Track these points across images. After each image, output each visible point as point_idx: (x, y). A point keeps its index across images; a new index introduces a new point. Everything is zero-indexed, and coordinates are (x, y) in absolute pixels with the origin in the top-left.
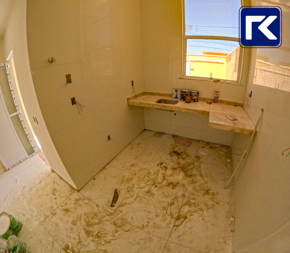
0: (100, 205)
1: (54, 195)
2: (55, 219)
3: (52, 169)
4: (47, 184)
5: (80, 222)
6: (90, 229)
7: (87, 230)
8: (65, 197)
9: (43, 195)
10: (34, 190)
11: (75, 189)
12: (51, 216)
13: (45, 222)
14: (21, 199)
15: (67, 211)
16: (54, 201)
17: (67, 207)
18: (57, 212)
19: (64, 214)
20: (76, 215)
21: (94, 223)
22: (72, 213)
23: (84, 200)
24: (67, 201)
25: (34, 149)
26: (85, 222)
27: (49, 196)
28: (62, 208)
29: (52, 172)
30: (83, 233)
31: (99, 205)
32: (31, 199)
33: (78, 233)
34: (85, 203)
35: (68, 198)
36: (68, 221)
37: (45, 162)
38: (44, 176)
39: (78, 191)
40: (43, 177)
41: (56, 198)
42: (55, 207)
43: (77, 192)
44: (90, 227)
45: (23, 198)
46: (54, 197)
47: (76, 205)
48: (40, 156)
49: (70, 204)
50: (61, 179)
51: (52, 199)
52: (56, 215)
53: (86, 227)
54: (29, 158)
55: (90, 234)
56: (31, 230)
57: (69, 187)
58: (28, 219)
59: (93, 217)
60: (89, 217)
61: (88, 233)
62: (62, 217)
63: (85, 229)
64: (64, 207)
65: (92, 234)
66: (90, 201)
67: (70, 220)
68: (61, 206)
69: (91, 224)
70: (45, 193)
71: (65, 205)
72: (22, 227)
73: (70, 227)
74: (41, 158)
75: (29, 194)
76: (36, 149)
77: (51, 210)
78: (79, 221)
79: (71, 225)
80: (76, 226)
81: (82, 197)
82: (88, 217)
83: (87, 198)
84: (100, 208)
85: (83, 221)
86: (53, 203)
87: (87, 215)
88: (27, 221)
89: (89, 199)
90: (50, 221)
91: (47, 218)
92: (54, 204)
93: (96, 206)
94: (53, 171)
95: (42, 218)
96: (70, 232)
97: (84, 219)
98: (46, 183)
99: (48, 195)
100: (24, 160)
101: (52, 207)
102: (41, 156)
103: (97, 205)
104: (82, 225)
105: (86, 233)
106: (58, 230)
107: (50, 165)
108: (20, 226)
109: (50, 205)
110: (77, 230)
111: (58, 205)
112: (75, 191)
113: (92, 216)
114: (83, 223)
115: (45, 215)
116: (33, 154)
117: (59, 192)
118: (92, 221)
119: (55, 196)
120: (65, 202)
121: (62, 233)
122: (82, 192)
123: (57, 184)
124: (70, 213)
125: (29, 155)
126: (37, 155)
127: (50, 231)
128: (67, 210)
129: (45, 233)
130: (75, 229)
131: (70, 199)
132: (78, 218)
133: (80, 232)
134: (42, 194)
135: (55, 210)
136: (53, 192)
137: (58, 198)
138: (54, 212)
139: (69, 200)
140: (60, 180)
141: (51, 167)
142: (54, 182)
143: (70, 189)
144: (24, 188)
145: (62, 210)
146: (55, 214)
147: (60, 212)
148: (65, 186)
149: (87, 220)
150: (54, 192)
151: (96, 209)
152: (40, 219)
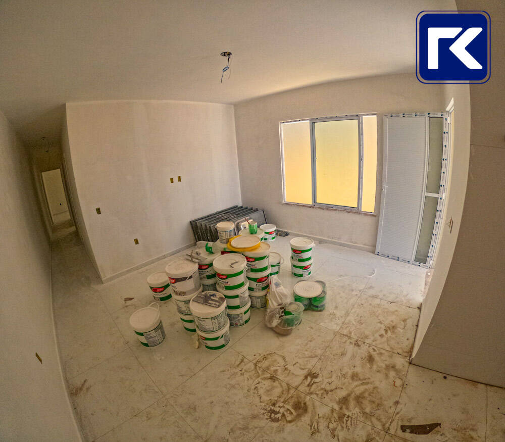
0: (400, 406)
1: (386, 331)
2: (350, 349)
3: (421, 304)
4: (396, 313)
5: (359, 385)
6: (352, 403)
7: (348, 398)
8: (391, 348)
9: (377, 316)
10: (377, 301)
11: (411, 356)
12: (353, 341)
13: (341, 336)
14: (354, 293)
15: (369, 361)
16: (377, 335)
17: (377, 358)
18: (362, 346)
19: (364, 357)
20: (368, 376)
21: (364, 406)
22: (371, 368)
23: (400, 378)
24: (386, 354)
25: (429, 259)
26: (360, 392)
27: (379, 325)
28: (371, 351)
29: (418, 308)
30: (342, 393)
31: (398, 405)
32: (362, 304)
33: (340, 386)
34: (395, 382)
35: (392, 353)
36: (354, 367)
37: (425, 288)
38: (405, 301)
39: (410, 363)
40: (402, 301)
41: (381, 336)
42: (368, 341)
43: (407, 362)
44: (354, 402)
45: (357, 295)
46: (383, 332)
47: (385, 369)
48: (427, 274)
49: (384, 360)
50: (415, 327)
51: (377, 331)
52: (356, 348)
53: (353, 395)
54: (413, 264)
55: (344, 404)
56: (321, 324)
57: (410, 346)
58: (334, 314)
59: (374, 402)
60: (372, 396)
61: (344, 401)
62: (358, 356)
63: (349, 395)
64: (375, 353)
65: (344, 407)
66: (401, 389)
67: (358, 369)
68: (374, 349)
69: (362, 403)
70: (381, 318)
71: (378, 354)
72: (320, 312)
73: (347, 372)
74: (426, 277)
75: (366, 299)
76: (431, 261)
77: (362, 338)
78: (361, 383)
79: (350, 373)
80: (351, 381)
81: (403, 373)
82: (371, 394)
83: (405, 381)
84: (393, 408)
85: (362, 388)
86: (373, 335)
87: (374, 392)
88: (331, 314)
89: (403, 386)
90: (345, 342)
91: (347, 337)
92: (372, 338)
93: (395, 400)
94: (420, 308)
95: (345, 332)
96: (339, 375)
97: (366, 390)
98: (396, 311)
99: (380, 323)
100: (404, 261)
101: (366, 337)
102: (427, 276)
103: (397, 403)
104: (356, 389)
105: (344, 398)
106: (335, 358)
107: (424, 298)
108: (319, 309)
109: (367, 333)
110: (344, 384)
111: (374, 343)
112: (408, 358)
113: (374, 399)
114: (359, 390)
115: (350, 333)
116: (422, 264)
117: (394, 336)
118: (366, 403)
119: (384, 334)
120: (383, 351)
121: (333, 364)
122: (412, 369)
123: (405, 326)
124: (368, 365)
125: (416, 260)
126: (426, 270)
127: (331, 348)
128: (371, 359)
129: (325, 342)
130: (346, 380)
131: (391, 357)
132: (365, 379)
133: (342, 388)
134: (377, 314)
135: (364, 343)
136: (389, 327)
137: (384, 339)
138: (360, 343)
139: (389, 356)
140: (413, 326)
141: (424, 300)
142: (405, 321)
143: (407, 349)
144: (371, 287)
145: (369, 352)
146: (359, 346)
147: (363, 351)
148: (408, 339)
149: (366, 395)
150: (390, 330)
151: (389, 403)
152: (341, 329)
